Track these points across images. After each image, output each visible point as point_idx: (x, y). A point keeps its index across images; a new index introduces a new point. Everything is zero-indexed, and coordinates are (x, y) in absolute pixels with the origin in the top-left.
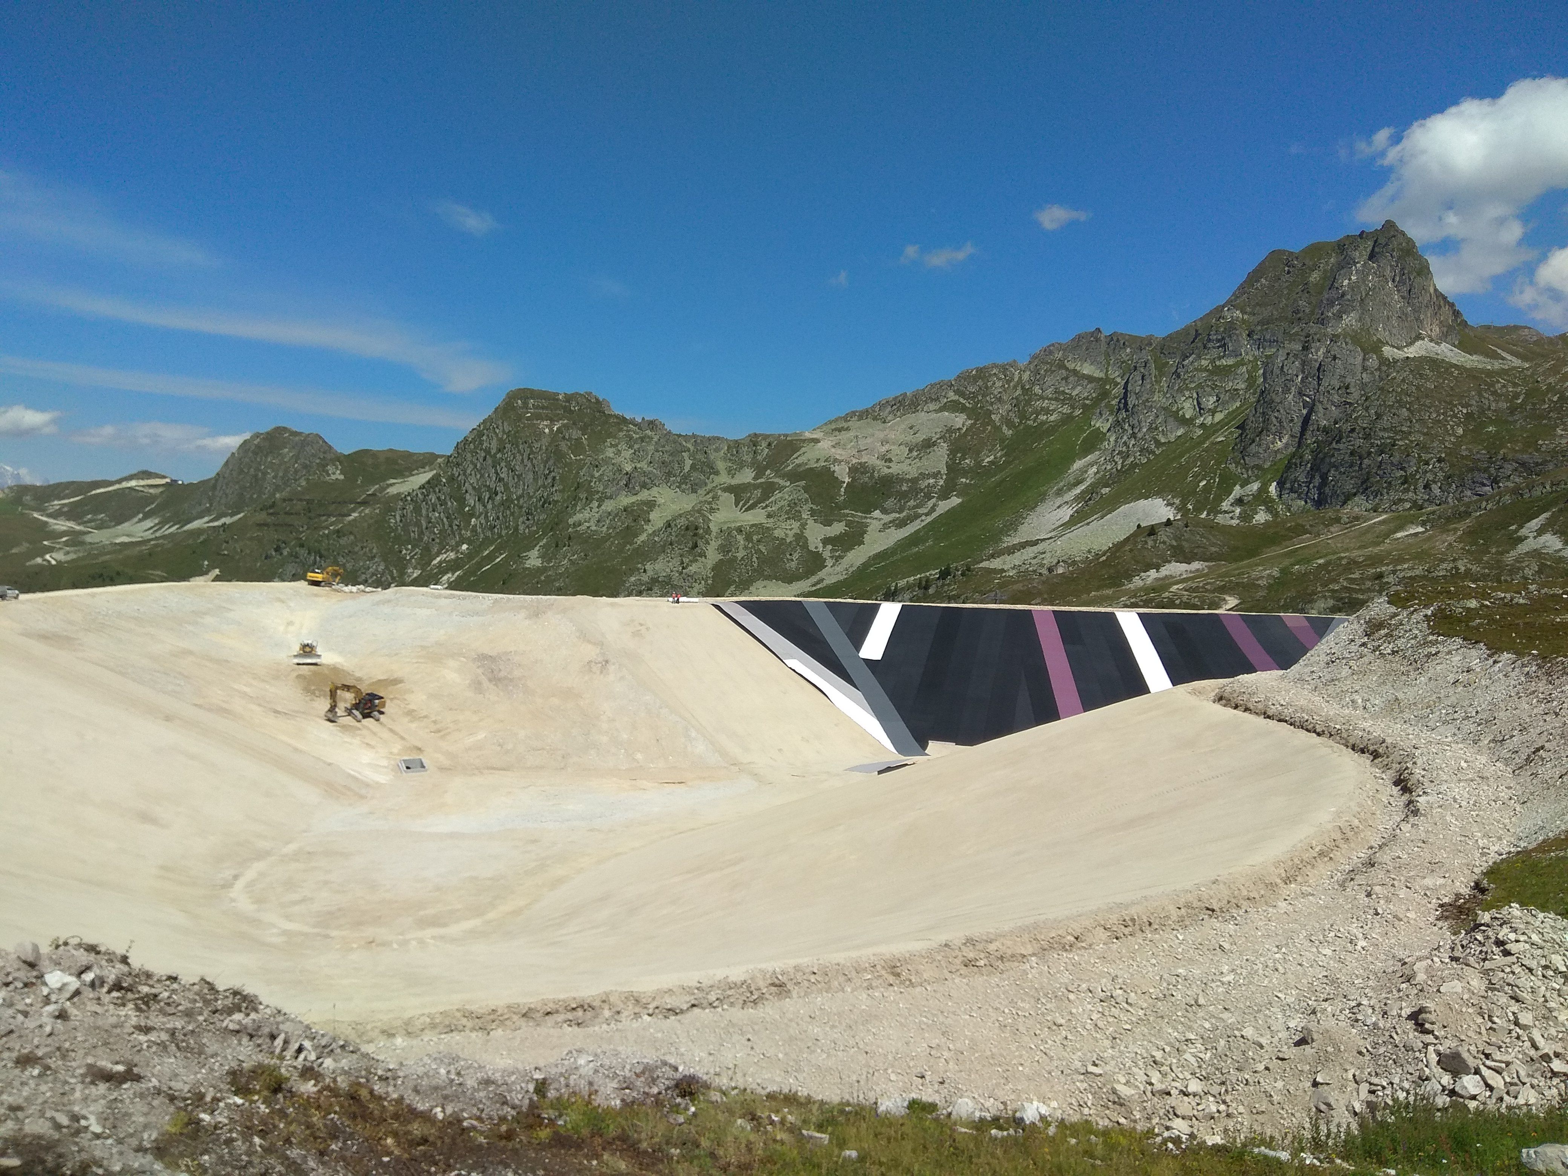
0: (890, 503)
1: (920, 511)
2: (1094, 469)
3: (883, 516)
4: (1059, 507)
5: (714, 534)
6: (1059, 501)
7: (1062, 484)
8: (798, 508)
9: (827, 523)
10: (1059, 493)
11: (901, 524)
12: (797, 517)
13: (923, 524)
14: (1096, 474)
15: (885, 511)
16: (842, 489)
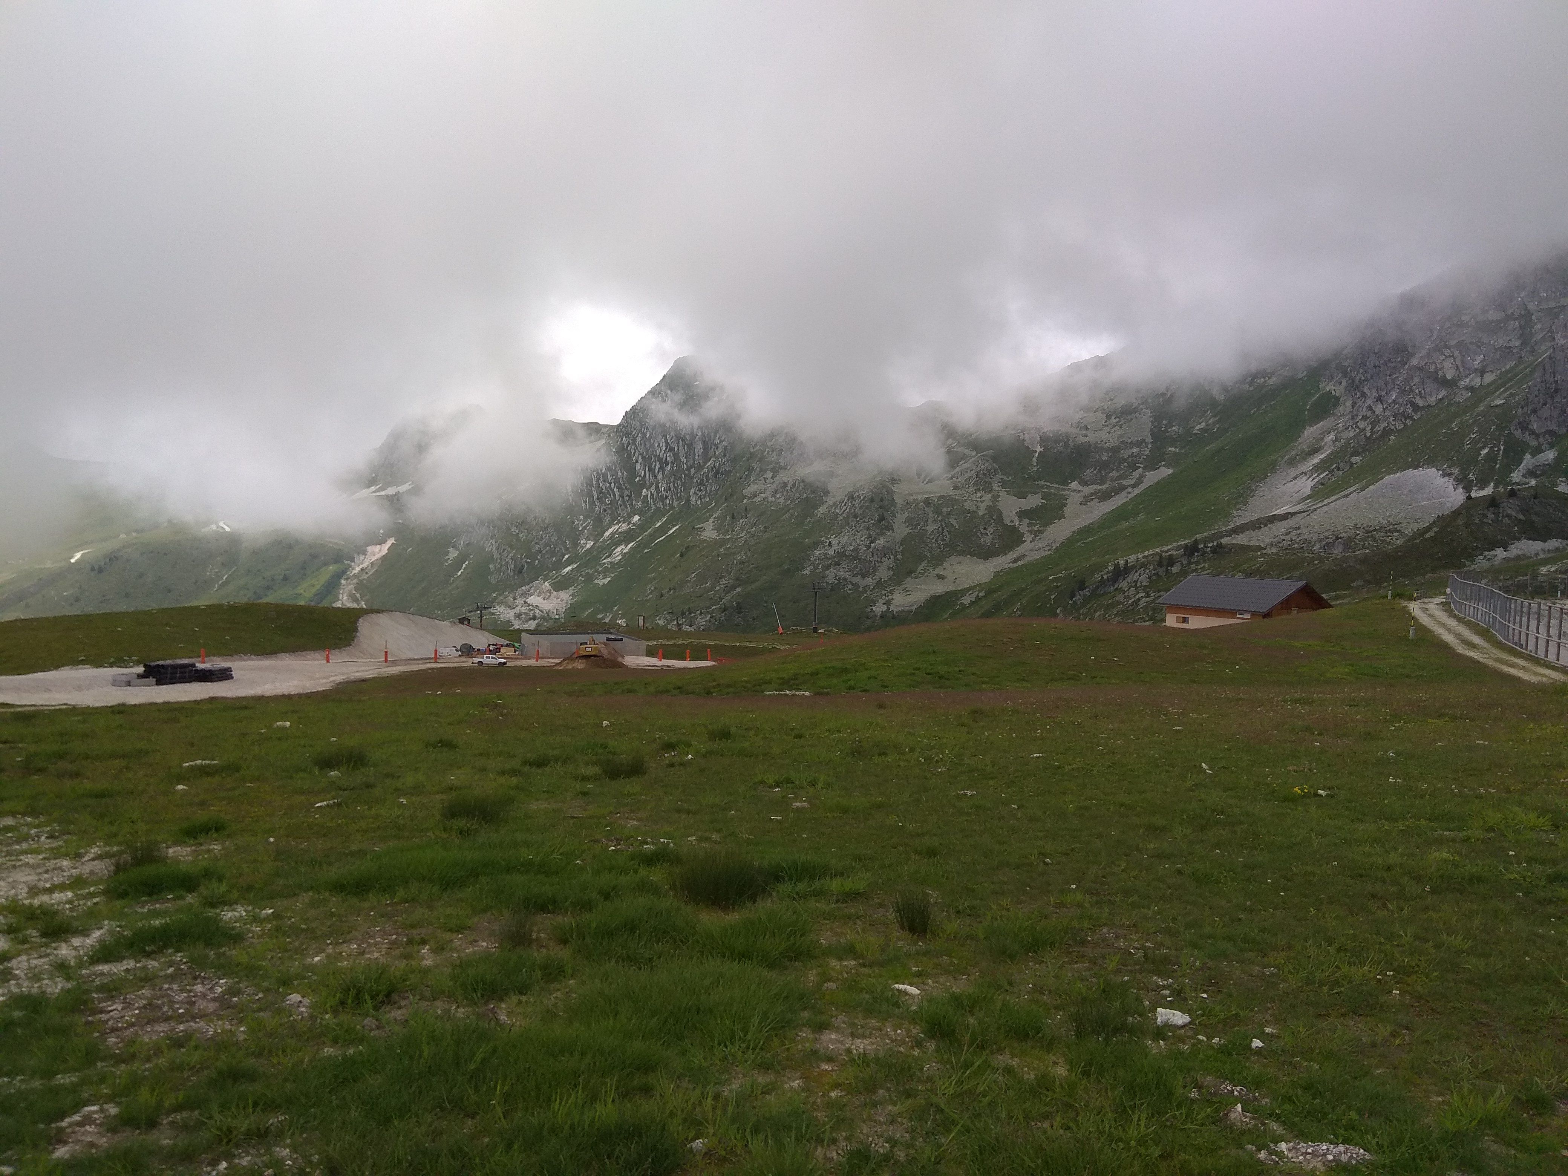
0: (1088, 473)
1: (1124, 482)
2: (1332, 436)
3: (1081, 488)
4: (1295, 478)
5: (899, 506)
6: (1293, 472)
7: (1294, 453)
8: (988, 479)
9: (1023, 496)
10: (1292, 463)
11: (1105, 496)
12: (988, 489)
13: (1130, 496)
14: (1334, 441)
15: (1084, 483)
16: (1034, 459)
